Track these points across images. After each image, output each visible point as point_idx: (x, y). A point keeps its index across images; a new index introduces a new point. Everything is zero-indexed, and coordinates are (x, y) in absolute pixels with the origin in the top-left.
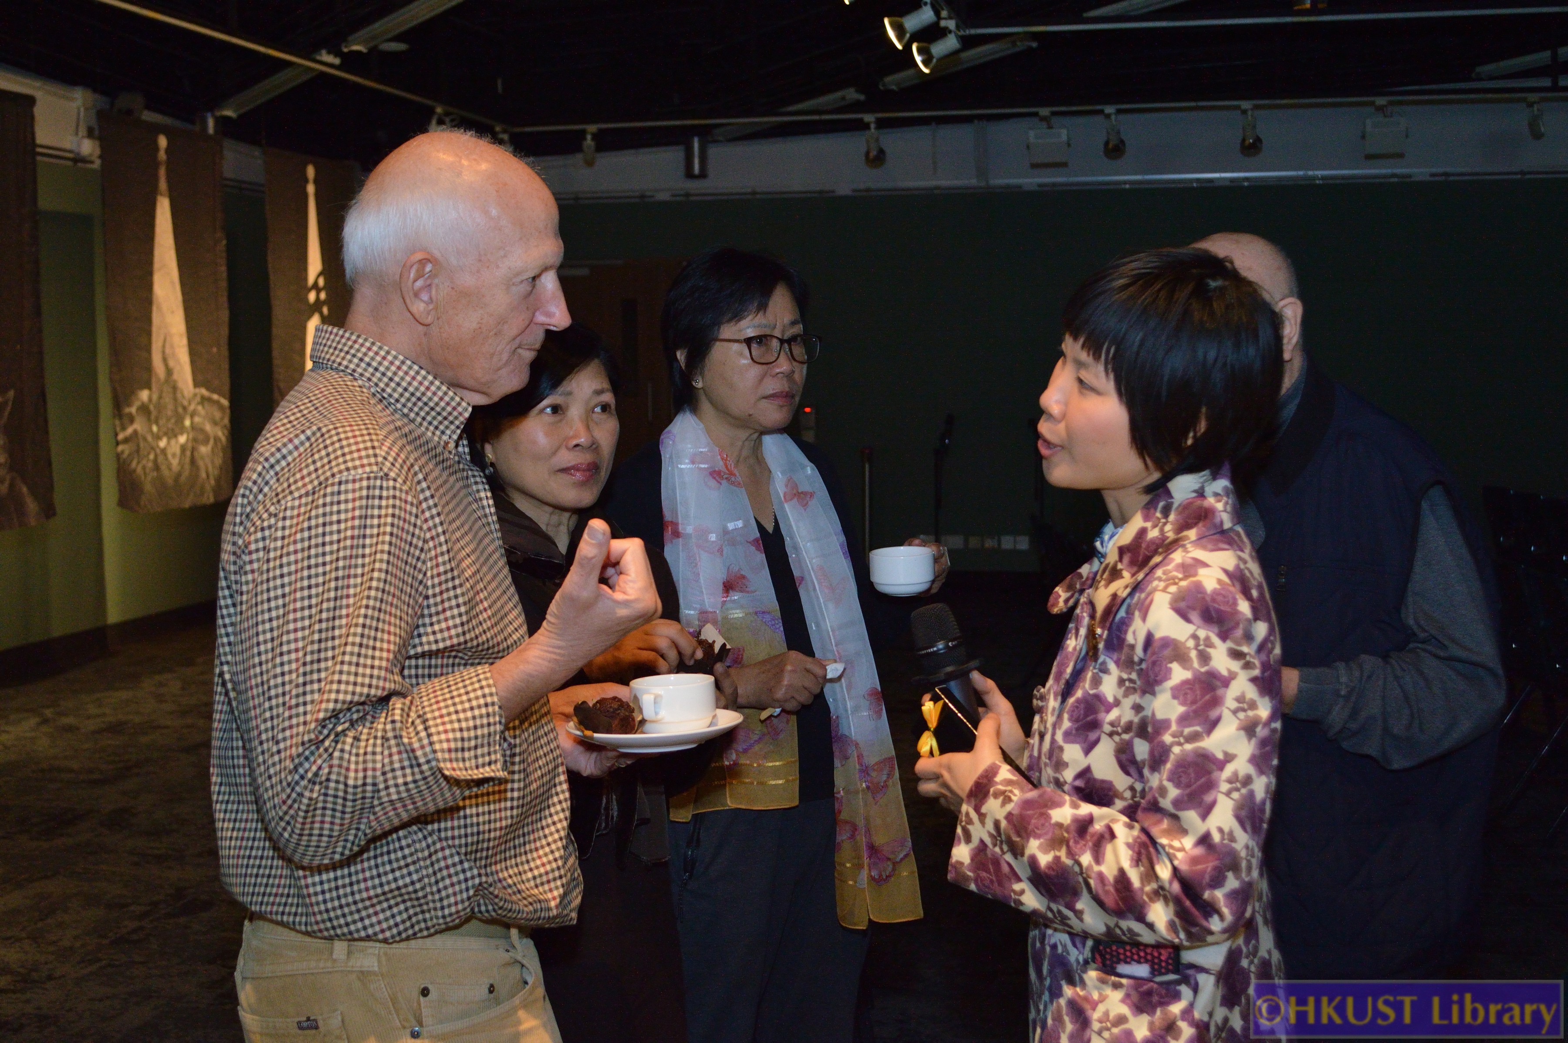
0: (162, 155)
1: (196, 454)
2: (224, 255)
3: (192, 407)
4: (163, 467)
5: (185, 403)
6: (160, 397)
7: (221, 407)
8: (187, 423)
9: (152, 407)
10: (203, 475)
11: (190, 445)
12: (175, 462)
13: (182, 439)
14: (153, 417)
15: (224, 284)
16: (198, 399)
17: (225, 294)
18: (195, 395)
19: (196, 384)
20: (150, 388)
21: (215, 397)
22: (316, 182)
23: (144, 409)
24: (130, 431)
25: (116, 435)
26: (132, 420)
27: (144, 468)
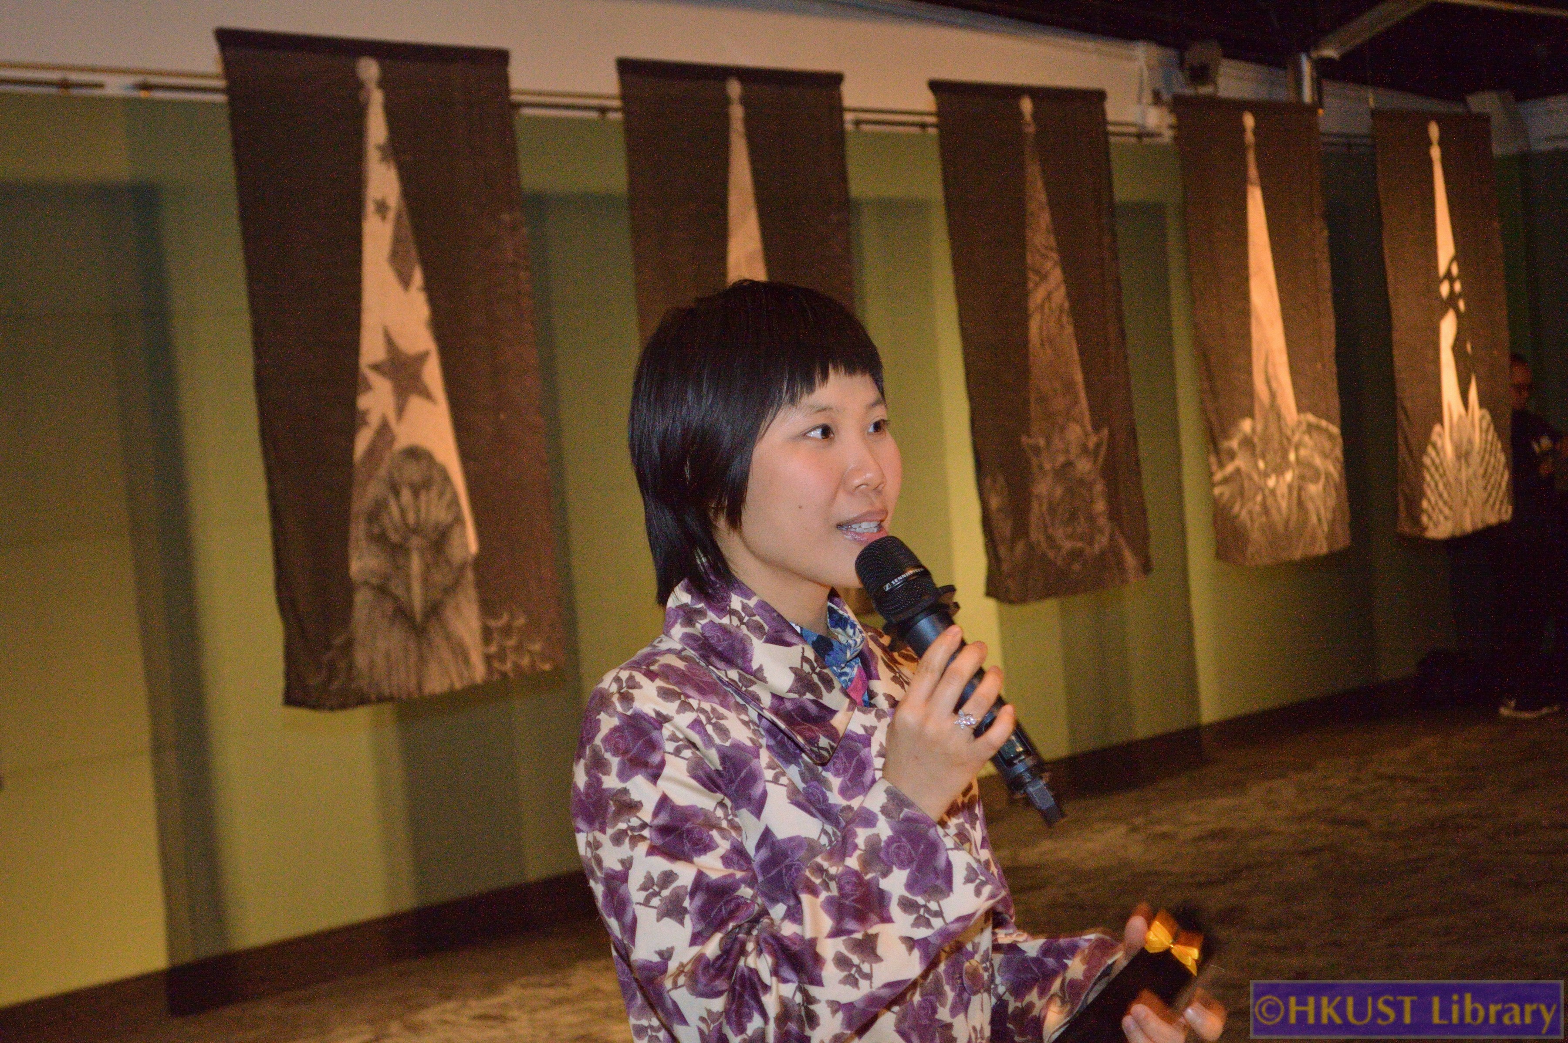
0: (1250, 137)
1: (1303, 493)
2: (1326, 249)
3: (1296, 438)
4: (1274, 512)
5: (1289, 433)
6: (1266, 427)
7: (1331, 437)
8: (1292, 457)
9: (1256, 440)
10: (1314, 519)
11: (1296, 485)
12: (1284, 504)
13: (1289, 476)
14: (1258, 451)
15: (1327, 285)
16: (1304, 427)
17: (1329, 296)
18: (1299, 423)
19: (1300, 409)
20: (1252, 417)
21: (1324, 423)
22: (1441, 143)
23: (1247, 443)
24: (1230, 468)
25: (1211, 474)
26: (1232, 455)
27: (1250, 512)
